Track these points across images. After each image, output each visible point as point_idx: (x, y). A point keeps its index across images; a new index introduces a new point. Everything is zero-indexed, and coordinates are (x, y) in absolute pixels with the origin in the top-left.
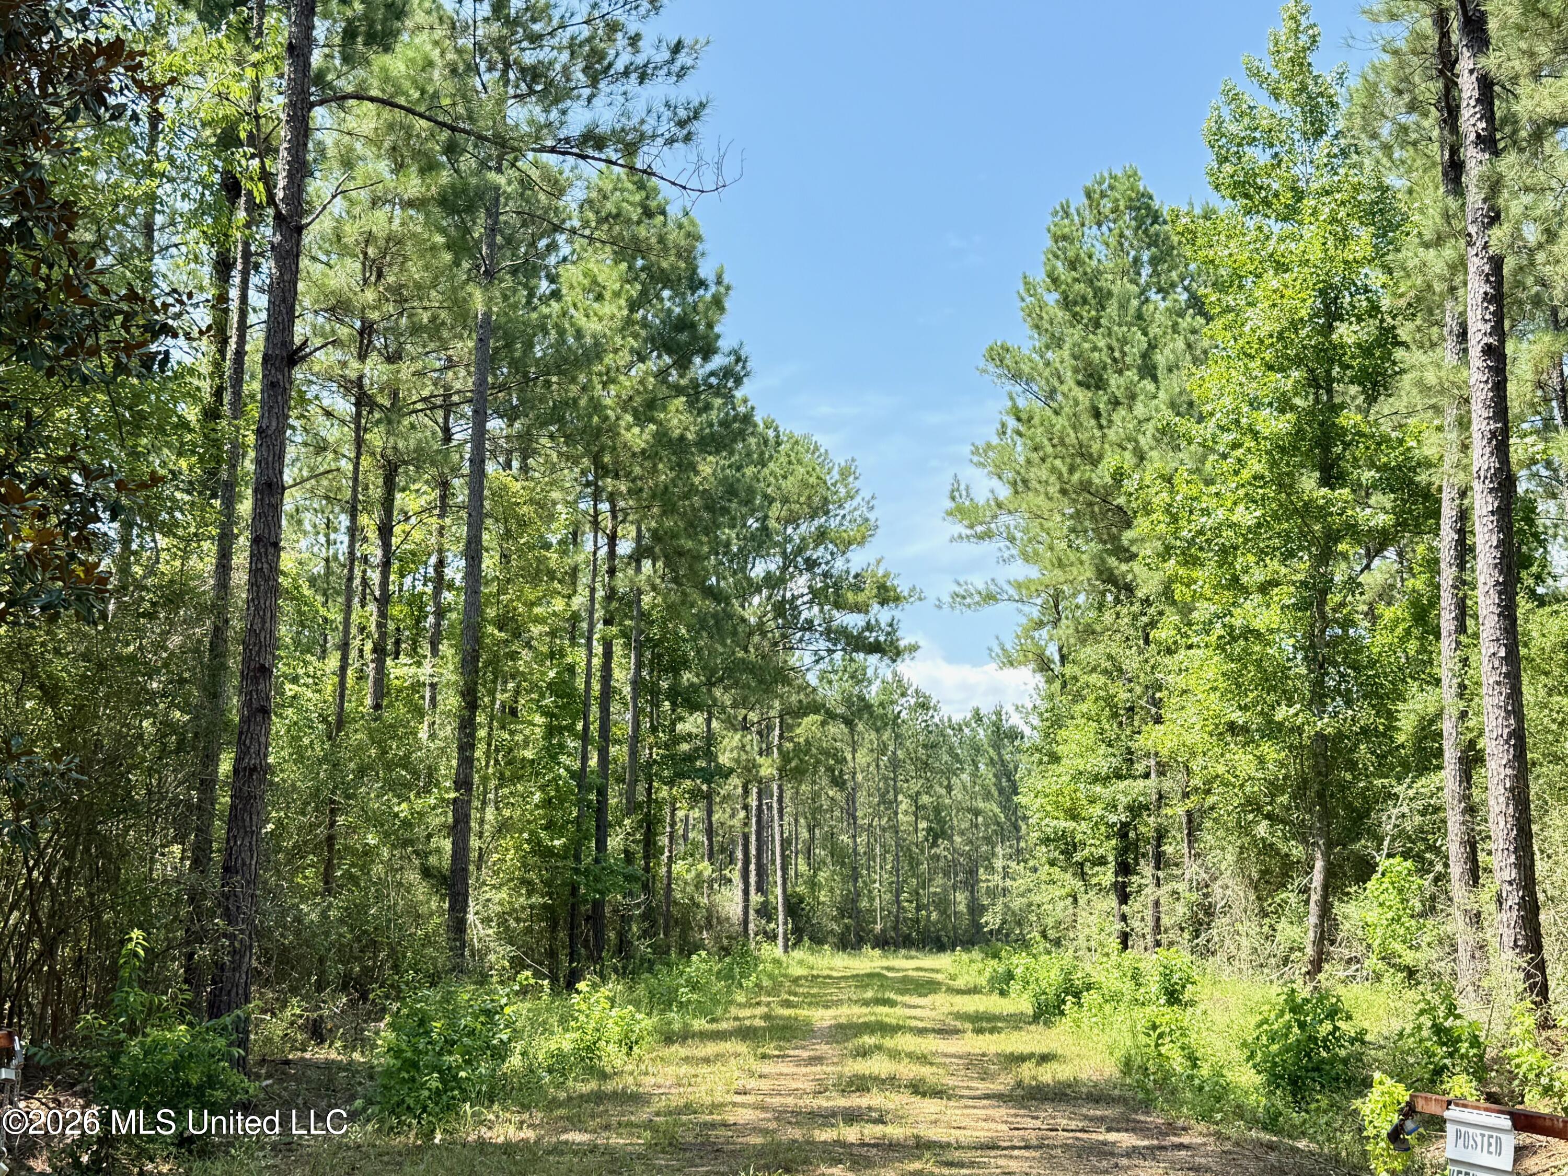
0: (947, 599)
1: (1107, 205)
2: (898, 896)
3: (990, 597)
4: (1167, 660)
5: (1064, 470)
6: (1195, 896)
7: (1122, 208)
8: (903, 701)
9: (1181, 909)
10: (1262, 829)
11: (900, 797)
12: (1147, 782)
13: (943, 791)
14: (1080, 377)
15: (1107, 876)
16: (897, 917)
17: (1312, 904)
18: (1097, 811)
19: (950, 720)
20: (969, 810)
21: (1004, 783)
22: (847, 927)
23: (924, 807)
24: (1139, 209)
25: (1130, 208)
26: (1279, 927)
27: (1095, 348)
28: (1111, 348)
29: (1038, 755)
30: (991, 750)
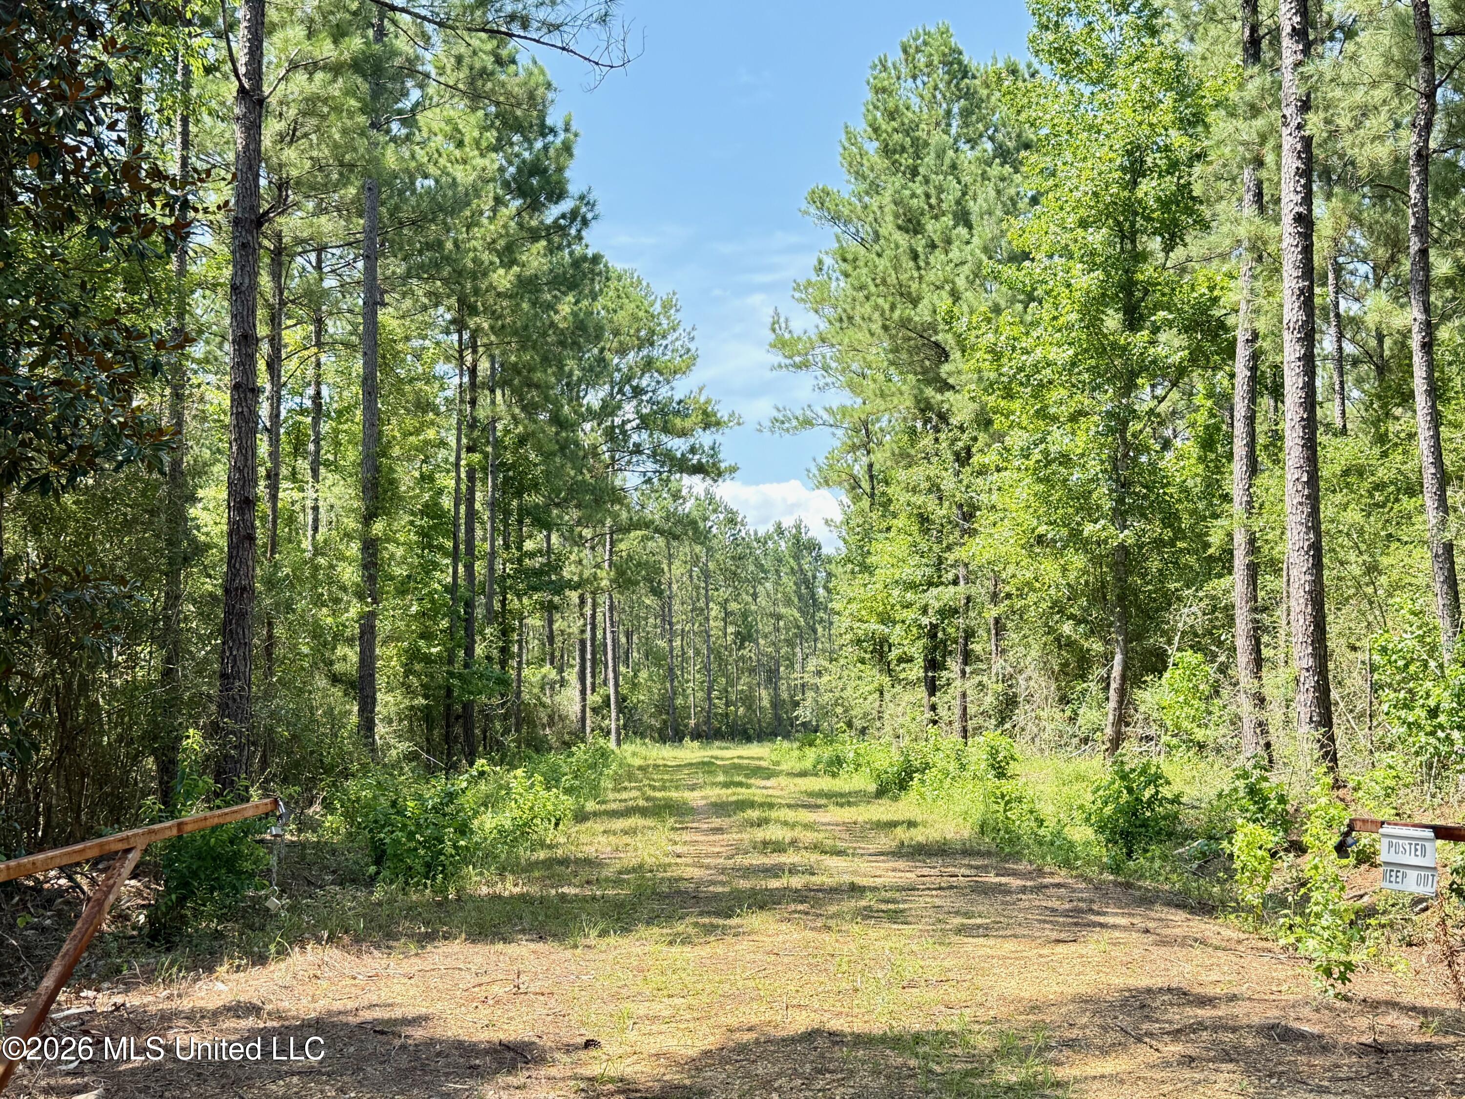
0: (767, 423)
1: (922, 59)
2: (709, 694)
3: (807, 423)
4: (979, 481)
5: (887, 307)
6: (1000, 687)
7: (936, 62)
8: (713, 517)
9: (989, 700)
10: (1067, 628)
11: (711, 605)
12: (958, 589)
13: (750, 599)
14: (900, 222)
15: (915, 671)
16: (709, 712)
17: (1112, 691)
18: (910, 615)
19: (756, 533)
20: (772, 615)
21: (803, 590)
22: (665, 722)
23: (732, 613)
24: (951, 64)
25: (944, 64)
26: (1081, 712)
27: (913, 195)
28: (928, 196)
29: (850, 566)
30: (791, 561)
